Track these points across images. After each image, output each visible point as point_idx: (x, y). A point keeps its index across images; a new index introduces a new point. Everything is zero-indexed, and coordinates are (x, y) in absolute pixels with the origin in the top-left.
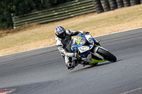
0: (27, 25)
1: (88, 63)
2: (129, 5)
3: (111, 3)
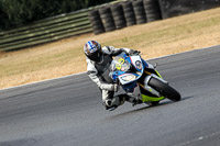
1: (140, 102)
2: (145, 21)
3: (116, 18)
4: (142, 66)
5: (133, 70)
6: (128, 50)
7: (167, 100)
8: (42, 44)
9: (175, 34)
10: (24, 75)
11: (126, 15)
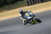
0: (2, 11)
2: (39, 3)
3: (32, 2)
4: (32, 15)
5: (30, 16)
6: (29, 11)
7: (38, 22)
8: (15, 8)
9: (46, 6)
10: (11, 16)
11: (35, 2)
